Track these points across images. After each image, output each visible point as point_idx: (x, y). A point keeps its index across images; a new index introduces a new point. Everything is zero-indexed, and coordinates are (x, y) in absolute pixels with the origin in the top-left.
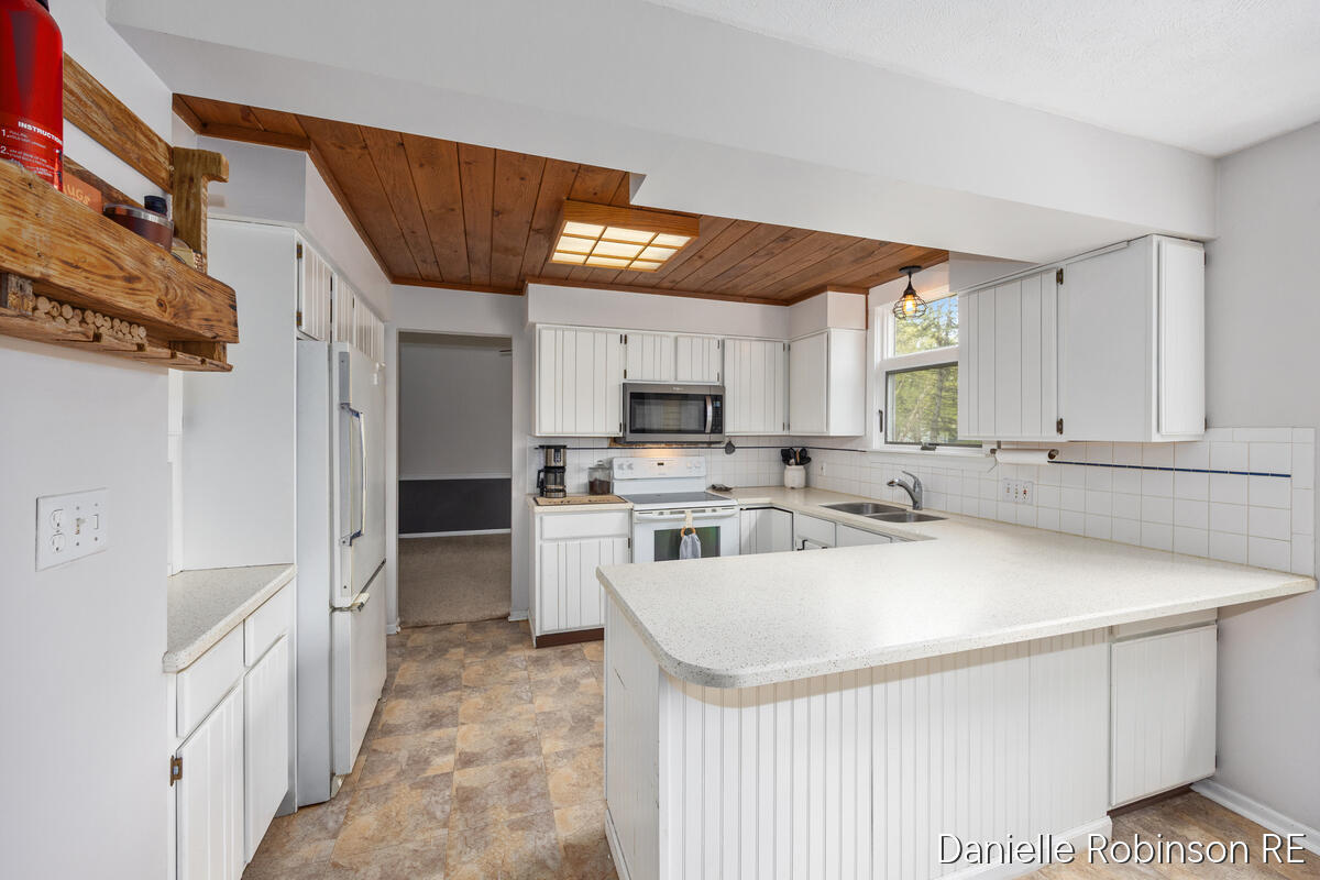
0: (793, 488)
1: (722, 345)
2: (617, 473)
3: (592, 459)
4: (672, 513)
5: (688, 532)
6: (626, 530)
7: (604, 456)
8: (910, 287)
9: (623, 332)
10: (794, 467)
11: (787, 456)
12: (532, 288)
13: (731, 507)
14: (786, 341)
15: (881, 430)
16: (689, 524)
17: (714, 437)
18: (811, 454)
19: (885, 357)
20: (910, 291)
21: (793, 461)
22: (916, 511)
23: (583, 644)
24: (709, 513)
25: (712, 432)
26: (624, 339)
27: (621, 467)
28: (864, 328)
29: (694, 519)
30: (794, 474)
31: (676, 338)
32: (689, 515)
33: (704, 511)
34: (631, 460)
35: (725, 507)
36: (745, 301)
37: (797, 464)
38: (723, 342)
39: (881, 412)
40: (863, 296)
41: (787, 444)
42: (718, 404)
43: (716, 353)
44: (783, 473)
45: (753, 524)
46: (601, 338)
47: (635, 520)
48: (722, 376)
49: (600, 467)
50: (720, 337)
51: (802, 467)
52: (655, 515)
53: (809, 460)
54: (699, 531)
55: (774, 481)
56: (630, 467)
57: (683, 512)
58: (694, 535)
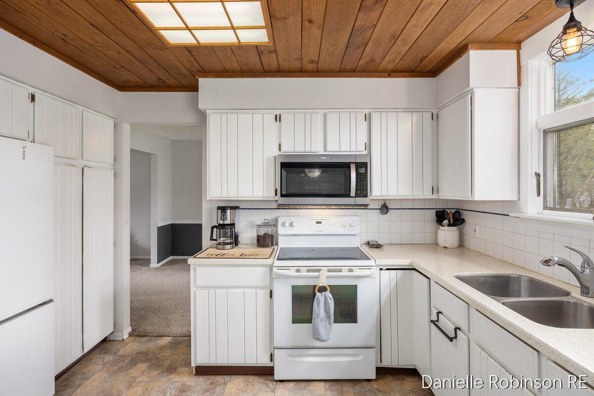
0: (445, 247)
1: (368, 118)
2: (281, 230)
3: (260, 217)
4: (308, 271)
5: (323, 289)
6: (267, 284)
7: (269, 216)
8: (572, 18)
9: (278, 112)
10: (446, 228)
11: (441, 217)
12: (203, 82)
13: (369, 267)
14: (435, 111)
15: (539, 194)
16: (323, 282)
17: (360, 201)
18: (465, 215)
19: (543, 114)
20: (573, 24)
21: (446, 222)
22: (584, 299)
23: (233, 377)
24: (345, 273)
25: (357, 196)
26: (278, 118)
27: (283, 224)
28: (516, 85)
29: (328, 277)
30: (447, 235)
31: (325, 116)
32: (324, 273)
33: (340, 271)
34: (292, 219)
35: (361, 267)
36: (390, 76)
37: (449, 225)
38: (370, 114)
39: (538, 175)
40: (514, 52)
41: (440, 206)
42: (362, 170)
43: (363, 125)
44: (436, 233)
45: (393, 284)
46: (258, 117)
47: (274, 276)
48: (368, 146)
49: (266, 225)
50: (366, 111)
51: (454, 228)
52: (292, 272)
53: (463, 221)
54: (334, 289)
55: (428, 240)
56: (291, 225)
57: (318, 271)
58: (328, 294)
